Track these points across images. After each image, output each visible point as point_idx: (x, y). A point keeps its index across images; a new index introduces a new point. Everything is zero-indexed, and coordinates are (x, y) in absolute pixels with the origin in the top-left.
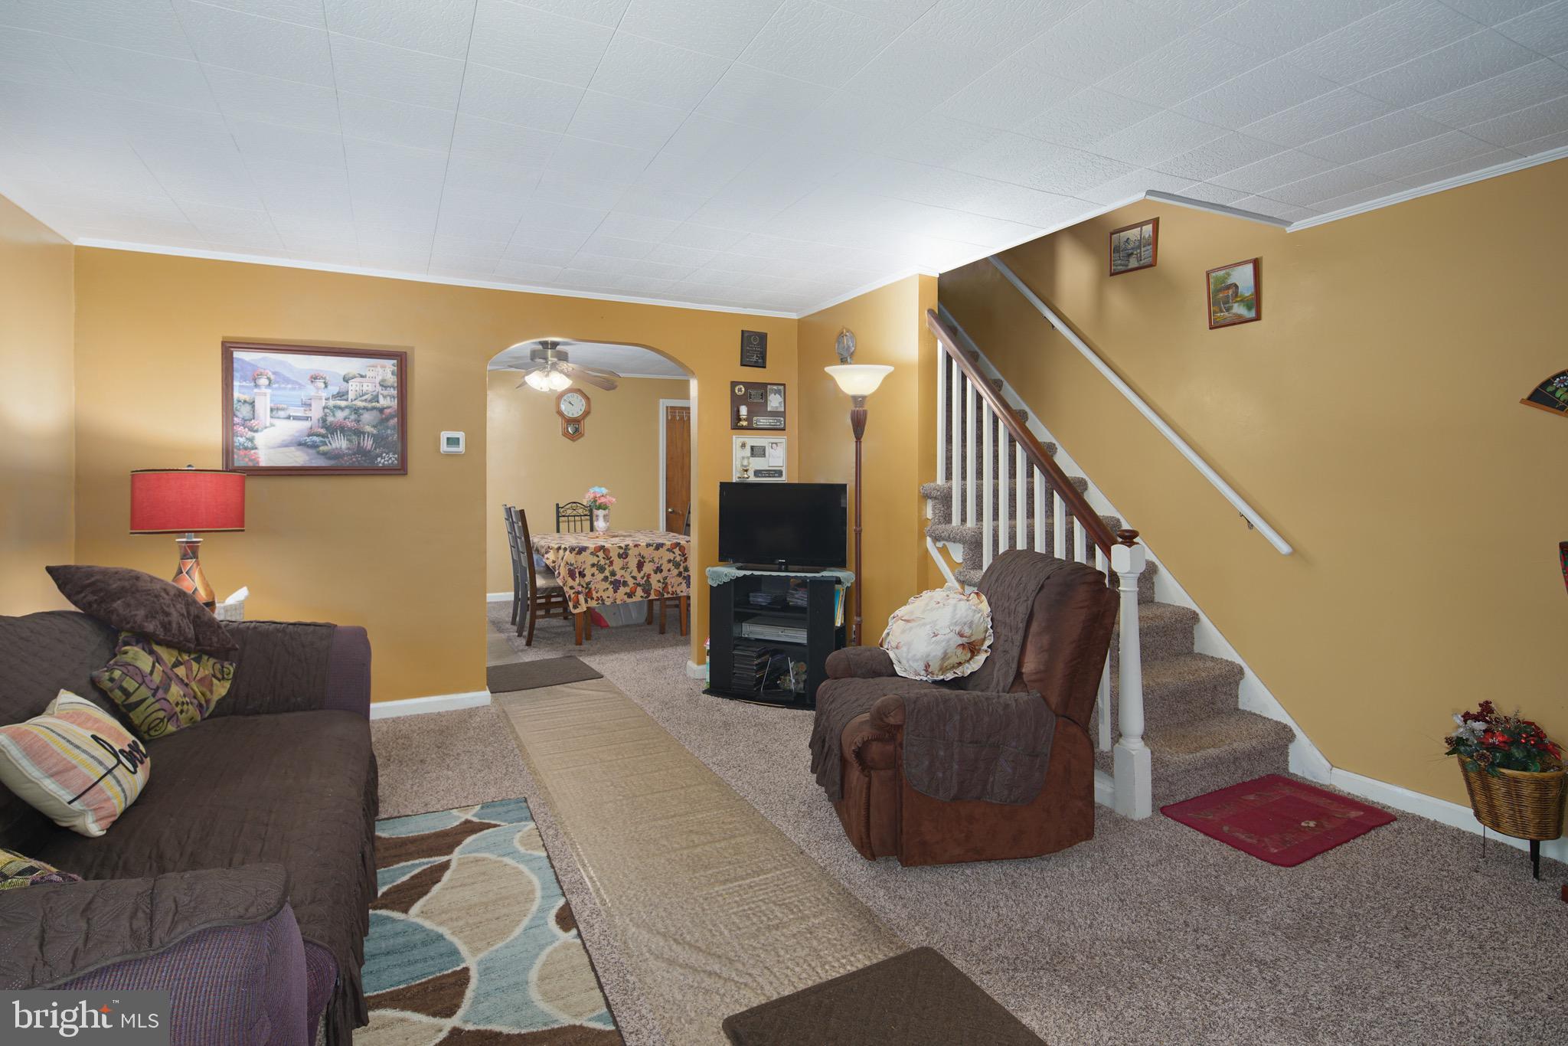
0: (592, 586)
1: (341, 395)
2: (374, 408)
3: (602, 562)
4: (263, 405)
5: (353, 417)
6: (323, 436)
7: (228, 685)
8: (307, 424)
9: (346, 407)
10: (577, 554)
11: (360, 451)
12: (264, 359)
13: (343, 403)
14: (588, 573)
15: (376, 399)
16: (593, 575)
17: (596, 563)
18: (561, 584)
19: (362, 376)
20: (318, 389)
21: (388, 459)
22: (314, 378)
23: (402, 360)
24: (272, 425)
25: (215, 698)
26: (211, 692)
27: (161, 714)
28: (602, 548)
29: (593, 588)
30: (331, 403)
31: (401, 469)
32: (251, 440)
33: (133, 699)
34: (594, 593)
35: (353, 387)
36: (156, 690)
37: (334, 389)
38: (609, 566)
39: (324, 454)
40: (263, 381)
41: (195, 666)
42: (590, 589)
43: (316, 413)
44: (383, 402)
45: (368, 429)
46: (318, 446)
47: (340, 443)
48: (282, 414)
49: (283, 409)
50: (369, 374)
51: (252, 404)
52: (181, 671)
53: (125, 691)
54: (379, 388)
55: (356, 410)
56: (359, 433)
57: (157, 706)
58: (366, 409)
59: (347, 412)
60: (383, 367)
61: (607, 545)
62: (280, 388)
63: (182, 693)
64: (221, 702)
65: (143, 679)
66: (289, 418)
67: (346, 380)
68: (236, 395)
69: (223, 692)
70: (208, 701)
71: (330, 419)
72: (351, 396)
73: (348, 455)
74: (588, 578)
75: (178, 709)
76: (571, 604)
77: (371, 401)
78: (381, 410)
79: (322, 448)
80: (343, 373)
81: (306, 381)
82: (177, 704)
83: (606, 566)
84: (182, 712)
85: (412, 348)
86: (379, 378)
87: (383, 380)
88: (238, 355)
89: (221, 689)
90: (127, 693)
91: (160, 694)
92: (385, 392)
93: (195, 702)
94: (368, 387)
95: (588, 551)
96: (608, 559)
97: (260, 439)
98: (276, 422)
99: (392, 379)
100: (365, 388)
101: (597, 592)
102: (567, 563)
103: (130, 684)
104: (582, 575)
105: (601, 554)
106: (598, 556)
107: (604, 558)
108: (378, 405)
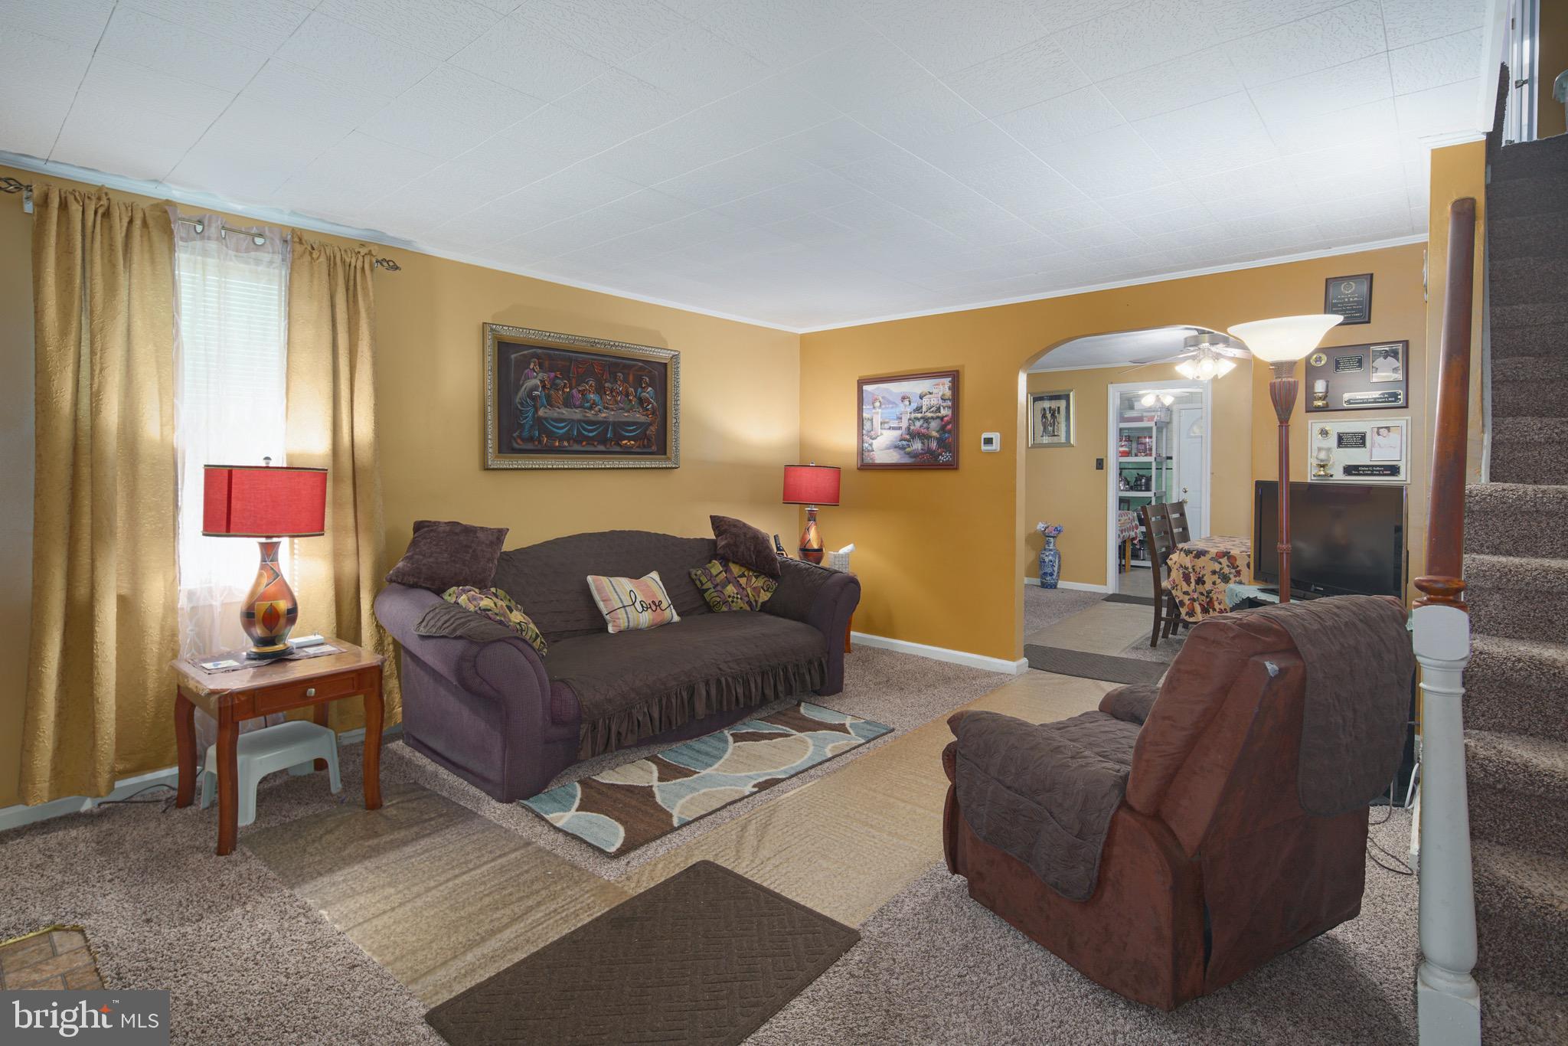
0: (1214, 596)
1: (918, 409)
2: (938, 417)
3: (1226, 570)
4: (877, 420)
5: (925, 425)
6: (909, 441)
7: (769, 595)
8: (898, 433)
9: (922, 418)
10: (1194, 557)
11: (929, 451)
12: (878, 388)
13: (919, 415)
14: (1209, 579)
15: (938, 410)
16: (1214, 583)
17: (1218, 570)
18: (1169, 587)
19: (930, 393)
20: (905, 406)
21: (945, 457)
22: (903, 398)
23: (955, 376)
24: (882, 434)
25: (761, 601)
26: (759, 597)
27: (718, 599)
28: (1226, 554)
29: (1215, 598)
30: (913, 415)
31: (952, 466)
32: (871, 445)
33: (705, 587)
34: (1216, 604)
35: (925, 402)
36: (717, 585)
37: (914, 405)
38: (1235, 576)
39: (908, 454)
40: (877, 404)
41: (754, 579)
42: (1211, 599)
43: (904, 424)
44: (943, 412)
45: (934, 434)
46: (905, 448)
47: (917, 446)
48: (886, 426)
49: (887, 423)
50: (935, 391)
51: (872, 420)
52: (743, 581)
53: (701, 581)
54: (940, 401)
55: (926, 420)
56: (928, 437)
57: (715, 594)
58: (932, 418)
59: (921, 421)
60: (943, 384)
61: (1233, 552)
62: (886, 408)
63: (736, 592)
64: (764, 604)
65: (711, 577)
66: (890, 429)
67: (921, 398)
68: (865, 415)
69: (766, 599)
70: (756, 602)
71: (912, 428)
72: (924, 409)
73: (922, 454)
74: (1208, 586)
75: (730, 600)
76: (1183, 611)
77: (936, 412)
78: (942, 418)
79: (908, 450)
80: (919, 392)
81: (898, 401)
82: (729, 596)
83: (1231, 576)
84: (733, 602)
85: (963, 366)
86: (941, 394)
87: (943, 395)
88: (866, 388)
89: (765, 596)
90: (702, 584)
91: (719, 588)
92: (944, 404)
93: (746, 599)
94: (934, 401)
95: (1208, 556)
96: (1234, 568)
97: (876, 444)
98: (884, 432)
99: (948, 393)
100: (932, 402)
101: (1220, 604)
102: (1181, 566)
103: (704, 579)
104: (1200, 581)
105: (1224, 561)
106: (1220, 563)
107: (1228, 566)
108: (940, 415)
